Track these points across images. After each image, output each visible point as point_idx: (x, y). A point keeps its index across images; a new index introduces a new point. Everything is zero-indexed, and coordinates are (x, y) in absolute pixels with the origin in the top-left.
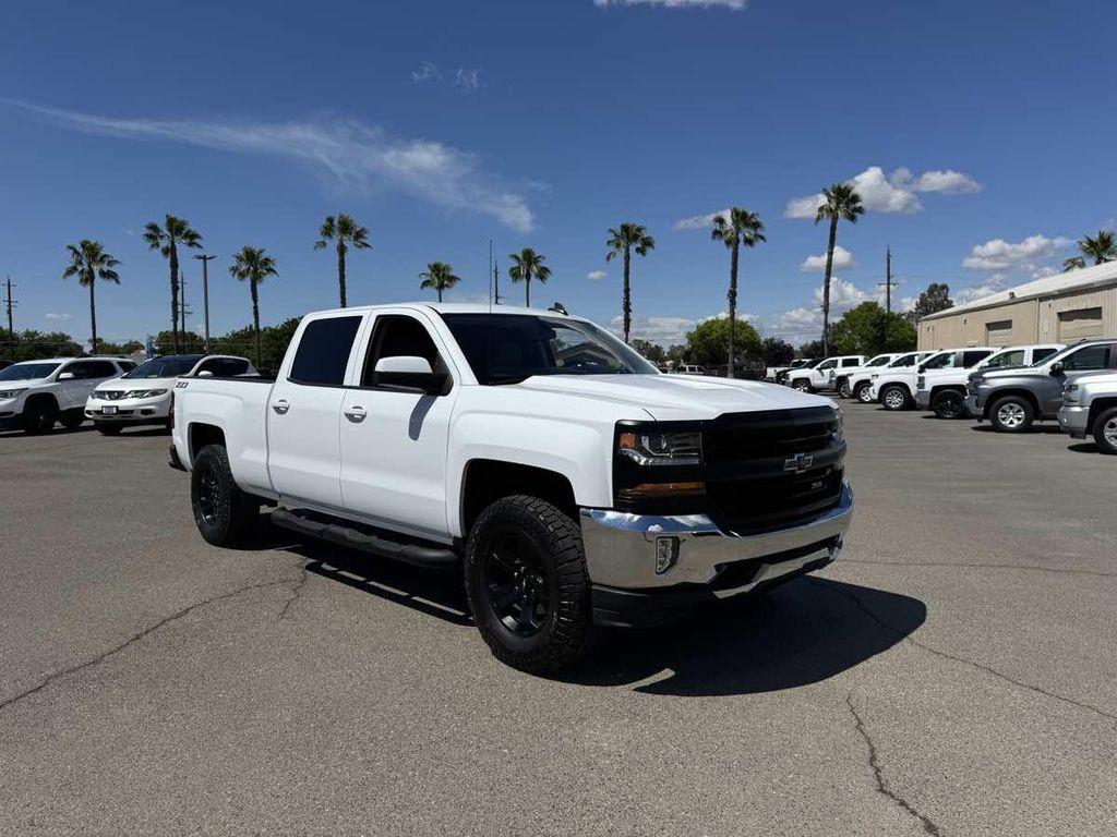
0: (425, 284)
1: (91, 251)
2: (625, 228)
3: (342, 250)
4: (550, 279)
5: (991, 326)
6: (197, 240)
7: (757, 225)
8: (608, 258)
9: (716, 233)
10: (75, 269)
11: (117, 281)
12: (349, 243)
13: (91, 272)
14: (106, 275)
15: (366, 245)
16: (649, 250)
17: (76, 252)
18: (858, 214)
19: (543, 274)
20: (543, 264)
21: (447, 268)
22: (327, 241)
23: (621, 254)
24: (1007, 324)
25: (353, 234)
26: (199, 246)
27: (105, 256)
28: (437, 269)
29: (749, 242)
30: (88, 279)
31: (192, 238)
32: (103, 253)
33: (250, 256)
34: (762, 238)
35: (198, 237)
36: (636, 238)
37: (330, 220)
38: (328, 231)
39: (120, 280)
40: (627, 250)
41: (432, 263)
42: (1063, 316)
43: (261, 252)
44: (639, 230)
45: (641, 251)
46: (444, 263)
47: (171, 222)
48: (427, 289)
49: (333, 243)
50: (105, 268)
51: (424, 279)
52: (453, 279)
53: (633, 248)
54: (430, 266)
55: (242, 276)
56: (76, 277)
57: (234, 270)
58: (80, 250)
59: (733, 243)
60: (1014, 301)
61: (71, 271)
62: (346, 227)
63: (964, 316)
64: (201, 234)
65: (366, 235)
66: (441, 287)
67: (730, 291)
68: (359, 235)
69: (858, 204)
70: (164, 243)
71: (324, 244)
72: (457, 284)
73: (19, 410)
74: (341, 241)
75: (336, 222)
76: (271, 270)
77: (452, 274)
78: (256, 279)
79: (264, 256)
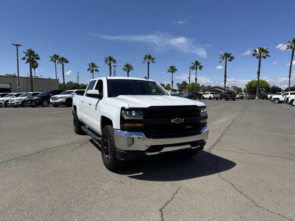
0: (168, 71)
1: (93, 65)
2: (226, 54)
3: (149, 63)
6: (115, 62)
7: (267, 52)
8: (220, 62)
9: (254, 55)
10: (89, 69)
11: (99, 72)
12: (150, 61)
13: (93, 70)
14: (96, 70)
15: (155, 62)
16: (233, 60)
17: (90, 65)
19: (201, 68)
20: (201, 65)
21: (175, 67)
22: (145, 61)
23: (224, 60)
25: (151, 59)
26: (116, 63)
27: (96, 66)
28: (172, 67)
29: (264, 57)
30: (92, 71)
31: (114, 61)
32: (95, 65)
33: (127, 66)
34: (269, 56)
35: (115, 61)
36: (229, 56)
37: (146, 56)
38: (145, 59)
39: (99, 71)
40: (226, 60)
41: (170, 66)
43: (130, 64)
44: (230, 54)
45: (230, 60)
47: (110, 58)
48: (169, 72)
49: (146, 62)
50: (96, 69)
51: (169, 70)
52: (176, 70)
53: (228, 60)
55: (126, 70)
56: (90, 71)
57: (124, 69)
58: (91, 65)
59: (259, 57)
61: (88, 70)
62: (150, 57)
64: (116, 60)
65: (154, 60)
66: (173, 72)
67: (258, 72)
68: (153, 60)
70: (108, 62)
71: (144, 62)
73: (64, 101)
74: (148, 61)
76: (132, 69)
77: (175, 68)
78: (128, 71)
79: (131, 65)
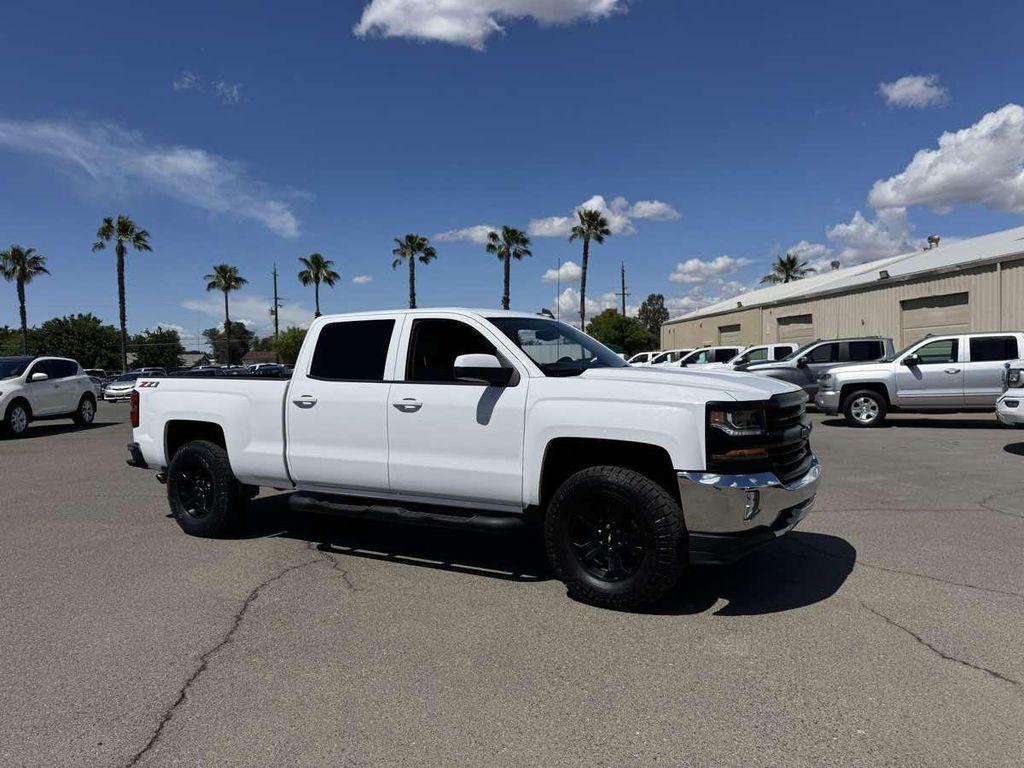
0: (212, 286)
2: (410, 238)
3: (121, 251)
4: (337, 283)
5: (722, 329)
7: (525, 241)
8: (394, 265)
9: (491, 247)
12: (128, 244)
15: (147, 248)
16: (432, 260)
18: (605, 236)
19: (331, 278)
20: (332, 268)
21: (233, 270)
22: (106, 242)
23: (406, 262)
24: (736, 328)
25: (134, 236)
28: (223, 271)
29: (518, 256)
34: (529, 253)
36: (420, 246)
37: (108, 221)
38: (106, 232)
40: (412, 258)
41: (218, 265)
42: (782, 321)
43: (29, 251)
44: (424, 240)
45: (424, 259)
46: (230, 265)
48: (213, 290)
49: (112, 244)
51: (210, 280)
52: (239, 280)
53: (416, 257)
54: (215, 268)
55: (8, 275)
59: (504, 256)
60: (741, 309)
62: (125, 228)
63: (701, 321)
65: (146, 238)
66: (227, 289)
67: (504, 298)
68: (138, 238)
69: (605, 228)
71: (102, 245)
72: (244, 286)
74: (120, 241)
75: (115, 223)
76: (41, 269)
77: (238, 276)
78: (23, 279)
79: (32, 255)
